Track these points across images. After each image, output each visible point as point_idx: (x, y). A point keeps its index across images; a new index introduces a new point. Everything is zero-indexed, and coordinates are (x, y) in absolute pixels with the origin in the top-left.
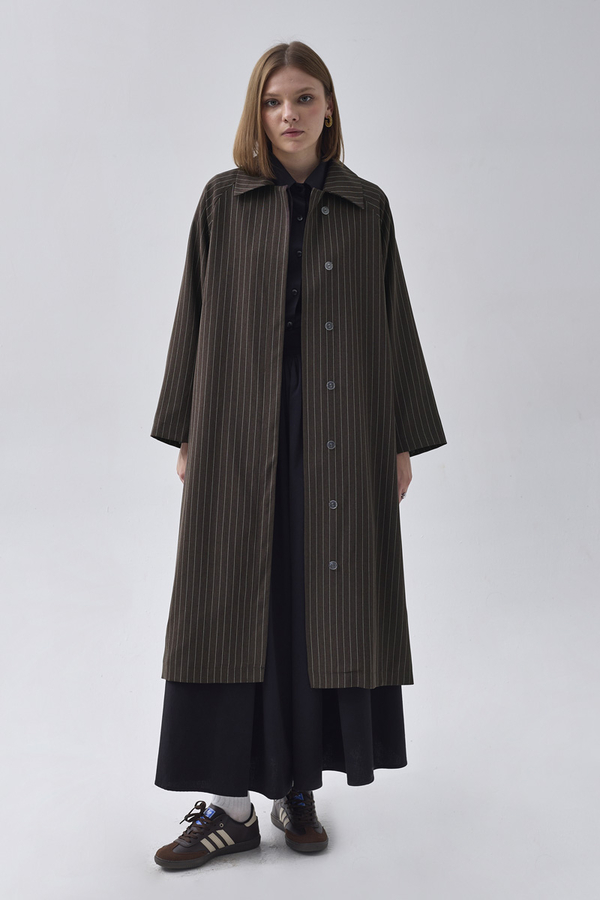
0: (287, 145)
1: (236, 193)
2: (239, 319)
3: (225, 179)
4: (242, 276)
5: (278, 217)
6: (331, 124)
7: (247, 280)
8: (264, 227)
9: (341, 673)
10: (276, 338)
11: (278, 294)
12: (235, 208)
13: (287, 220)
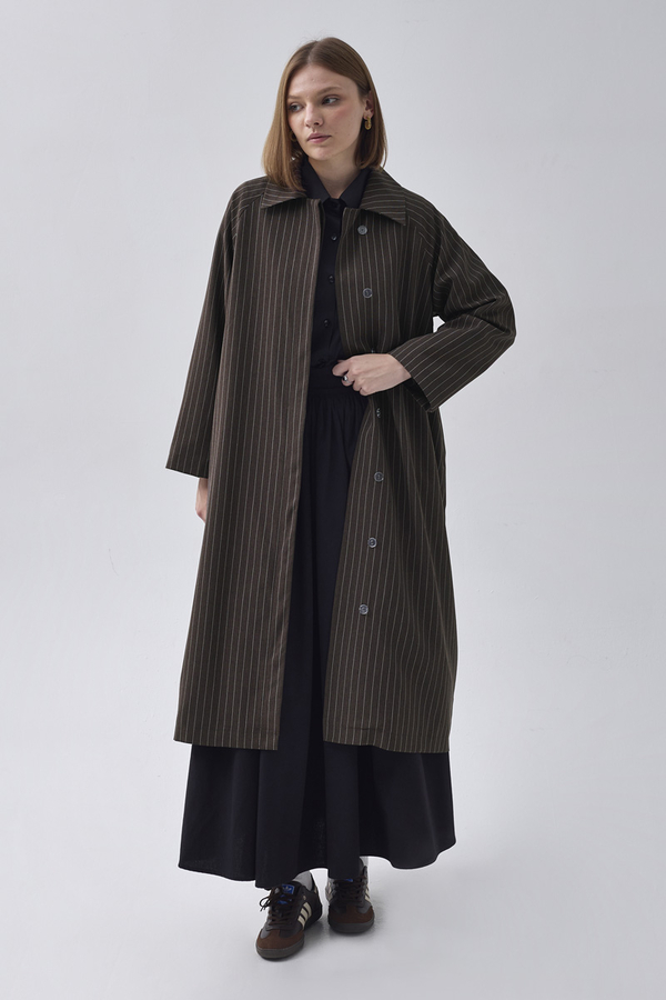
0: (314, 152)
1: (263, 205)
2: (263, 346)
3: (253, 188)
4: (267, 299)
5: (309, 234)
6: (370, 126)
7: (272, 304)
8: (293, 246)
9: (358, 729)
10: (301, 369)
11: (304, 321)
12: (261, 222)
13: (318, 238)
